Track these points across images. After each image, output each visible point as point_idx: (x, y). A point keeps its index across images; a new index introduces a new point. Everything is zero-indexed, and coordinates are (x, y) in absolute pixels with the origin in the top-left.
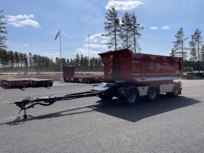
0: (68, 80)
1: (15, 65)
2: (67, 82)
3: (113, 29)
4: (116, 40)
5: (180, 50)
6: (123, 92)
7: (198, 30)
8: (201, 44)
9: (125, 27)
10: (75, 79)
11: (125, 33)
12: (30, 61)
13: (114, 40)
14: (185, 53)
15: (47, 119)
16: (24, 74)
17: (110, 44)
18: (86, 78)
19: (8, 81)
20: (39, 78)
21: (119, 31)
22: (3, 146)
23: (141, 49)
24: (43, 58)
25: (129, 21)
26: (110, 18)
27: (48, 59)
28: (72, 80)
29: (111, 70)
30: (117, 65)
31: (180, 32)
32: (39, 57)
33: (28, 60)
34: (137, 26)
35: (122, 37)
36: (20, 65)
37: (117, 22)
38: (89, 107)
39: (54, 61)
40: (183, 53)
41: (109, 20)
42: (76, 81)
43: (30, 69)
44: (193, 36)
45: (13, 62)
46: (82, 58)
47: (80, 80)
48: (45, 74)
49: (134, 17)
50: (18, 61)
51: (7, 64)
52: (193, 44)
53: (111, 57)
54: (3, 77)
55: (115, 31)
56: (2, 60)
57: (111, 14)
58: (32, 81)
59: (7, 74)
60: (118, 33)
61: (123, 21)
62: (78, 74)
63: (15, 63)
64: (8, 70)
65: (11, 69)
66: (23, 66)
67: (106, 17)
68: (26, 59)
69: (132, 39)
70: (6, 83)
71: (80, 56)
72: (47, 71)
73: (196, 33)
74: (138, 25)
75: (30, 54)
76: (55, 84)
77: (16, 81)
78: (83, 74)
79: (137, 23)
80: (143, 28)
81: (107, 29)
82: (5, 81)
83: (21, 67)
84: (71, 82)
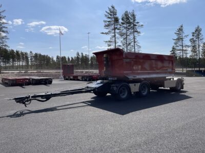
0: (67, 78)
1: (17, 64)
2: (67, 79)
3: (113, 27)
5: (180, 48)
6: (115, 88)
7: (198, 27)
8: (202, 41)
9: (125, 25)
10: (74, 77)
11: (125, 31)
12: (31, 59)
13: (114, 39)
14: (186, 50)
15: (43, 113)
16: (25, 72)
17: (109, 42)
18: (85, 76)
19: (9, 80)
20: (39, 76)
21: (118, 29)
22: (3, 134)
23: (140, 47)
24: (44, 56)
25: (128, 19)
26: (110, 16)
27: (49, 57)
28: (72, 77)
29: (105, 68)
30: (110, 63)
31: (180, 30)
32: (40, 55)
33: (29, 59)
34: (136, 24)
35: (122, 35)
36: (21, 63)
37: (116, 20)
38: (83, 102)
39: (55, 59)
40: (183, 50)
41: (109, 18)
42: (76, 78)
43: (31, 68)
44: (194, 33)
45: (14, 61)
46: (83, 56)
47: (79, 78)
48: (46, 72)
49: (133, 16)
50: (19, 59)
51: (8, 63)
52: (194, 41)
53: (105, 56)
54: (4, 75)
55: (115, 29)
56: (3, 59)
57: (111, 12)
58: (32, 79)
59: (8, 73)
60: (117, 31)
61: (123, 19)
62: (78, 72)
63: (16, 61)
64: (10, 68)
65: (12, 68)
66: (24, 64)
67: (106, 15)
68: (27, 58)
69: (131, 37)
70: (7, 81)
71: (80, 54)
72: (48, 69)
73: (196, 31)
74: (138, 23)
75: (31, 52)
76: (54, 82)
77: (16, 79)
78: (82, 72)
79: (136, 21)
80: (142, 25)
81: (107, 27)
82: (6, 79)
83: (22, 66)
84: (71, 80)
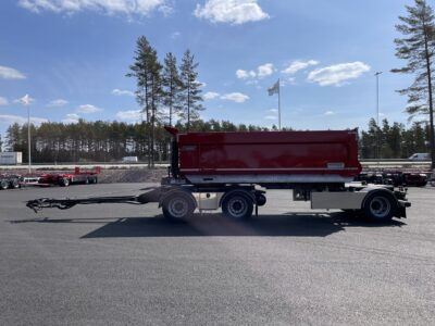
4: (430, 79)
13: (425, 81)
17: (413, 89)
26: (410, 26)
55: (427, 56)
71: (380, 124)
